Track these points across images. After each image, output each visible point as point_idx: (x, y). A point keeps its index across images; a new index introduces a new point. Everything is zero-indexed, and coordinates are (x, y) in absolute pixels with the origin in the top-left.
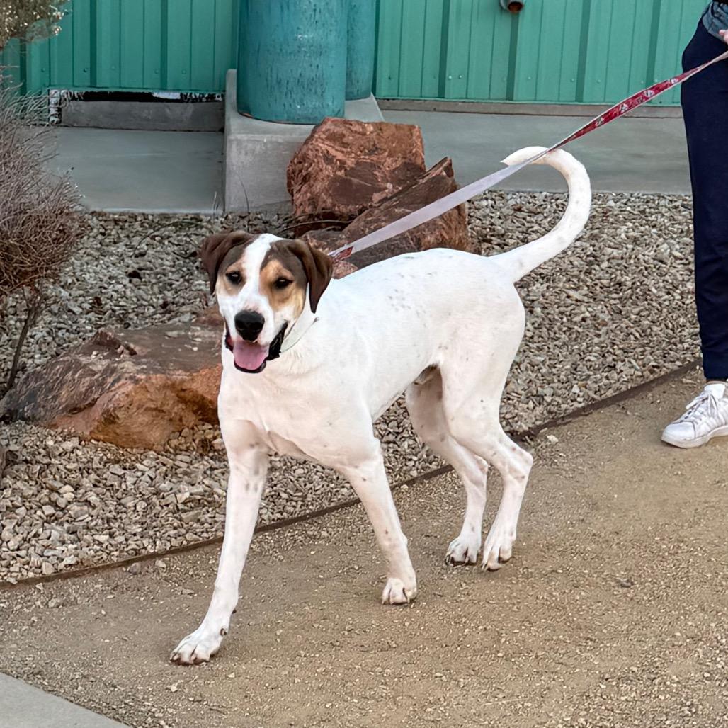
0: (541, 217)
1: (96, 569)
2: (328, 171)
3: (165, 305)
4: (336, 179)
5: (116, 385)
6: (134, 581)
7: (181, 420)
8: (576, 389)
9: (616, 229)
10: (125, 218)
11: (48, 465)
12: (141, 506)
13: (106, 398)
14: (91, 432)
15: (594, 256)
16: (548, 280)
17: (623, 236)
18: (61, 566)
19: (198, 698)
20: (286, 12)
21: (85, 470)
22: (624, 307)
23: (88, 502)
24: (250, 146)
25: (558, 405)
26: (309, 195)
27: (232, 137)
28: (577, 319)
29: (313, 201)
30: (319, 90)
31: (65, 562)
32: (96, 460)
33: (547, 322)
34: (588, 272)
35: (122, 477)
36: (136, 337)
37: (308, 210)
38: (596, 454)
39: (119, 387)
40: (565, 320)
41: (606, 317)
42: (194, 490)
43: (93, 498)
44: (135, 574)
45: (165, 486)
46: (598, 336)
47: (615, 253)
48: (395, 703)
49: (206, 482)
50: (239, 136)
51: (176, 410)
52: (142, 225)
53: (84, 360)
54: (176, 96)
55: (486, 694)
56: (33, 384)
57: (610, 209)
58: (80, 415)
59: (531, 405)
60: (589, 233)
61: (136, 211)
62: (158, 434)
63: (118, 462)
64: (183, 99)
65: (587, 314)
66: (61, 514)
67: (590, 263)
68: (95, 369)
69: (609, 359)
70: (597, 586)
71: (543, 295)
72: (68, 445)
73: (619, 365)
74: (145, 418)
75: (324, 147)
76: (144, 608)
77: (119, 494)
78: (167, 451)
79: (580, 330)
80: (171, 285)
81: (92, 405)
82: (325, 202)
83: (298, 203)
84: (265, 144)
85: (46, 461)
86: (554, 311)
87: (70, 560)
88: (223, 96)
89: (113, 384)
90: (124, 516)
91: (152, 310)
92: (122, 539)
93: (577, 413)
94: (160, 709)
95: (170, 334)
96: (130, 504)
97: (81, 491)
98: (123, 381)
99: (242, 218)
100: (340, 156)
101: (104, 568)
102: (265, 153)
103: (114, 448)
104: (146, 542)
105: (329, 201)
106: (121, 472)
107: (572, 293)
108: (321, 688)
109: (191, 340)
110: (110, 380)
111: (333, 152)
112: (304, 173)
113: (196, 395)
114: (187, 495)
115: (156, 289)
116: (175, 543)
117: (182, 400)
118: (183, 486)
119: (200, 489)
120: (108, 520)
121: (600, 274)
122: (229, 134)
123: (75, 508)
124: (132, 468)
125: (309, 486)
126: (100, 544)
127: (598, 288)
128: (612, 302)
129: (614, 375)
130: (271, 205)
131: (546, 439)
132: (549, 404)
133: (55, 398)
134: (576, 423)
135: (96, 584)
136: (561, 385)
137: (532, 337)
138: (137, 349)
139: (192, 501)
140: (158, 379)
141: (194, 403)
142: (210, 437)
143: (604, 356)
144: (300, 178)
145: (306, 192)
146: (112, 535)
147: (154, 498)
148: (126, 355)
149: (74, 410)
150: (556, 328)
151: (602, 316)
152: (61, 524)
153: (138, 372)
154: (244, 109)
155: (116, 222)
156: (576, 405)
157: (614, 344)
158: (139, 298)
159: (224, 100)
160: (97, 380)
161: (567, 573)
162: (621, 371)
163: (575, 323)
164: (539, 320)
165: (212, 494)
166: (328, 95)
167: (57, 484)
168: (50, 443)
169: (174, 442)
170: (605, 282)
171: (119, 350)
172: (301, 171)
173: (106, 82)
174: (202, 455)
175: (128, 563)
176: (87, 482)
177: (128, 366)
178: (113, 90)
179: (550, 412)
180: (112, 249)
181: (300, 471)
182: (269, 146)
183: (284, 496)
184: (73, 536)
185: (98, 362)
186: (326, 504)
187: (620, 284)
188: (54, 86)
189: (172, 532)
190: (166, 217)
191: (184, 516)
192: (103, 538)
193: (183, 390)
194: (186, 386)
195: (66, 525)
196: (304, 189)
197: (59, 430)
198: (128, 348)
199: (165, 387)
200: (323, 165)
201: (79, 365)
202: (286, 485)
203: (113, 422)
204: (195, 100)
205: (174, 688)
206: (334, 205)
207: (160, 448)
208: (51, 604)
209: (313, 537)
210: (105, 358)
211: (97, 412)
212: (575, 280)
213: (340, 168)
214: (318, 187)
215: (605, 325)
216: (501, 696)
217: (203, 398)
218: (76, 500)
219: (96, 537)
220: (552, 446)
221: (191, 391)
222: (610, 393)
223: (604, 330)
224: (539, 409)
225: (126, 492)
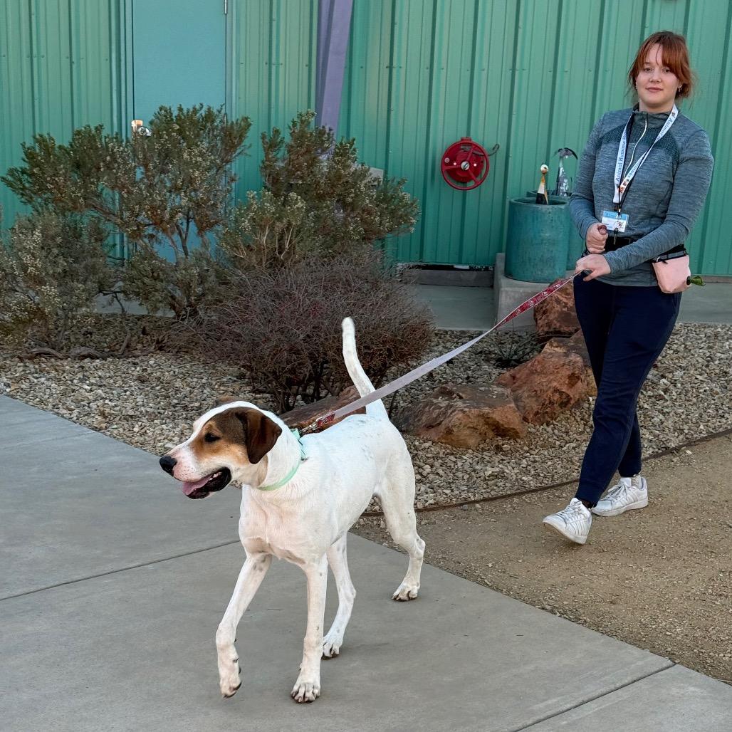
0: (679, 336)
1: (445, 507)
2: (558, 308)
3: (468, 378)
4: (562, 312)
5: (453, 414)
6: (464, 514)
7: (485, 434)
8: (702, 427)
9: (723, 343)
10: (441, 332)
11: (416, 454)
12: (466, 477)
13: (447, 420)
14: (439, 439)
15: (710, 357)
16: (684, 370)
17: (727, 347)
18: (427, 504)
19: (503, 570)
20: (536, 222)
21: (436, 458)
22: (728, 384)
23: (438, 474)
24: (513, 294)
25: (692, 435)
26: (546, 321)
27: (502, 289)
28: (702, 390)
29: (549, 325)
30: (552, 265)
31: (428, 503)
32: (441, 453)
33: (684, 391)
34: (707, 366)
35: (455, 462)
36: (463, 390)
37: (546, 329)
38: (714, 461)
39: (455, 415)
40: (694, 391)
41: (718, 390)
42: (494, 470)
43: (441, 472)
44: (465, 510)
45: (478, 467)
46: (714, 400)
47: (723, 356)
48: (608, 578)
49: (501, 466)
50: (506, 289)
51: (483, 428)
52: (450, 337)
53: (435, 401)
54: (467, 267)
55: (657, 576)
56: (407, 413)
57: (718, 333)
58: (433, 429)
59: (676, 434)
60: (707, 345)
61: (447, 329)
62: (473, 441)
63: (453, 454)
64: (471, 269)
65: (707, 388)
66: (424, 479)
67: (708, 361)
68: (442, 405)
69: (721, 412)
70: (716, 526)
71: (682, 377)
72: (427, 445)
73: (726, 415)
74: (467, 432)
75: (556, 295)
76: (471, 527)
77: (454, 471)
78: (478, 450)
79: (703, 396)
80: (470, 368)
81: (439, 424)
82: (555, 325)
83: (540, 325)
84: (521, 293)
85: (415, 452)
86: (688, 386)
87: (431, 501)
88: (493, 268)
89: (451, 413)
90: (457, 481)
91: (461, 380)
92: (457, 492)
93: (703, 440)
94: (484, 575)
95: (480, 389)
96: (461, 476)
97: (435, 468)
98: (457, 412)
99: (507, 333)
100: (565, 300)
101: (449, 506)
102: (521, 298)
103: (450, 447)
104: (470, 494)
105: (558, 325)
106: (455, 460)
107: (698, 377)
108: (568, 569)
109: (492, 392)
110: (450, 411)
111: (560, 298)
112: (544, 309)
113: (495, 421)
114: (490, 472)
115: (462, 369)
116: (485, 496)
117: (487, 423)
118: (488, 468)
119: (497, 469)
120: (449, 483)
121: (714, 367)
122: (501, 287)
123: (431, 477)
124: (460, 458)
125: (555, 471)
126: (446, 494)
127: (713, 374)
128: (721, 382)
129: (724, 420)
130: (523, 327)
131: (685, 452)
132: (686, 434)
133: (419, 420)
134: (702, 444)
135: (446, 514)
136: (693, 425)
137: (676, 399)
138: (463, 396)
139: (493, 476)
140: (475, 411)
141: (494, 425)
142: (501, 444)
143: (717, 410)
144: (542, 311)
145: (545, 320)
146: (452, 491)
147: (473, 473)
148: (457, 399)
149: (429, 427)
150: (689, 395)
151: (716, 389)
152: (425, 484)
153: (465, 407)
154: (509, 274)
155: (436, 334)
156: (702, 435)
157: (722, 404)
158: (453, 374)
159: (494, 270)
160: (442, 411)
161: (699, 520)
162: (728, 419)
163: (701, 393)
164: (679, 391)
165: (503, 472)
166: (557, 267)
167: (422, 464)
168: (417, 443)
169: (482, 446)
170: (717, 371)
171: (454, 396)
172: (542, 308)
173: (428, 259)
174: (496, 453)
175: (461, 505)
176: (437, 464)
177: (460, 404)
178: (431, 264)
179: (687, 438)
180: (435, 348)
181: (550, 463)
182: (523, 294)
183: (542, 475)
184: (432, 490)
185: (442, 402)
186: (565, 480)
187: (726, 373)
188: (399, 261)
189: (483, 491)
190: (463, 332)
191: (489, 482)
192: (448, 491)
193: (488, 418)
194: (490, 416)
195: (428, 485)
196: (543, 318)
197: (422, 437)
198: (458, 395)
199: (478, 416)
200: (555, 304)
201: (432, 404)
202: (542, 470)
203: (451, 434)
204: (478, 270)
205: (490, 565)
206: (560, 326)
207: (474, 449)
208: (422, 523)
209: (558, 497)
210: (446, 400)
211: (442, 428)
212: (700, 370)
213: (564, 307)
214: (552, 317)
215: (717, 394)
216: (665, 577)
217: (498, 422)
218: (432, 473)
219: (444, 491)
220: (689, 456)
221: (492, 418)
222: (721, 430)
223: (717, 396)
224: (681, 437)
225: (457, 470)
